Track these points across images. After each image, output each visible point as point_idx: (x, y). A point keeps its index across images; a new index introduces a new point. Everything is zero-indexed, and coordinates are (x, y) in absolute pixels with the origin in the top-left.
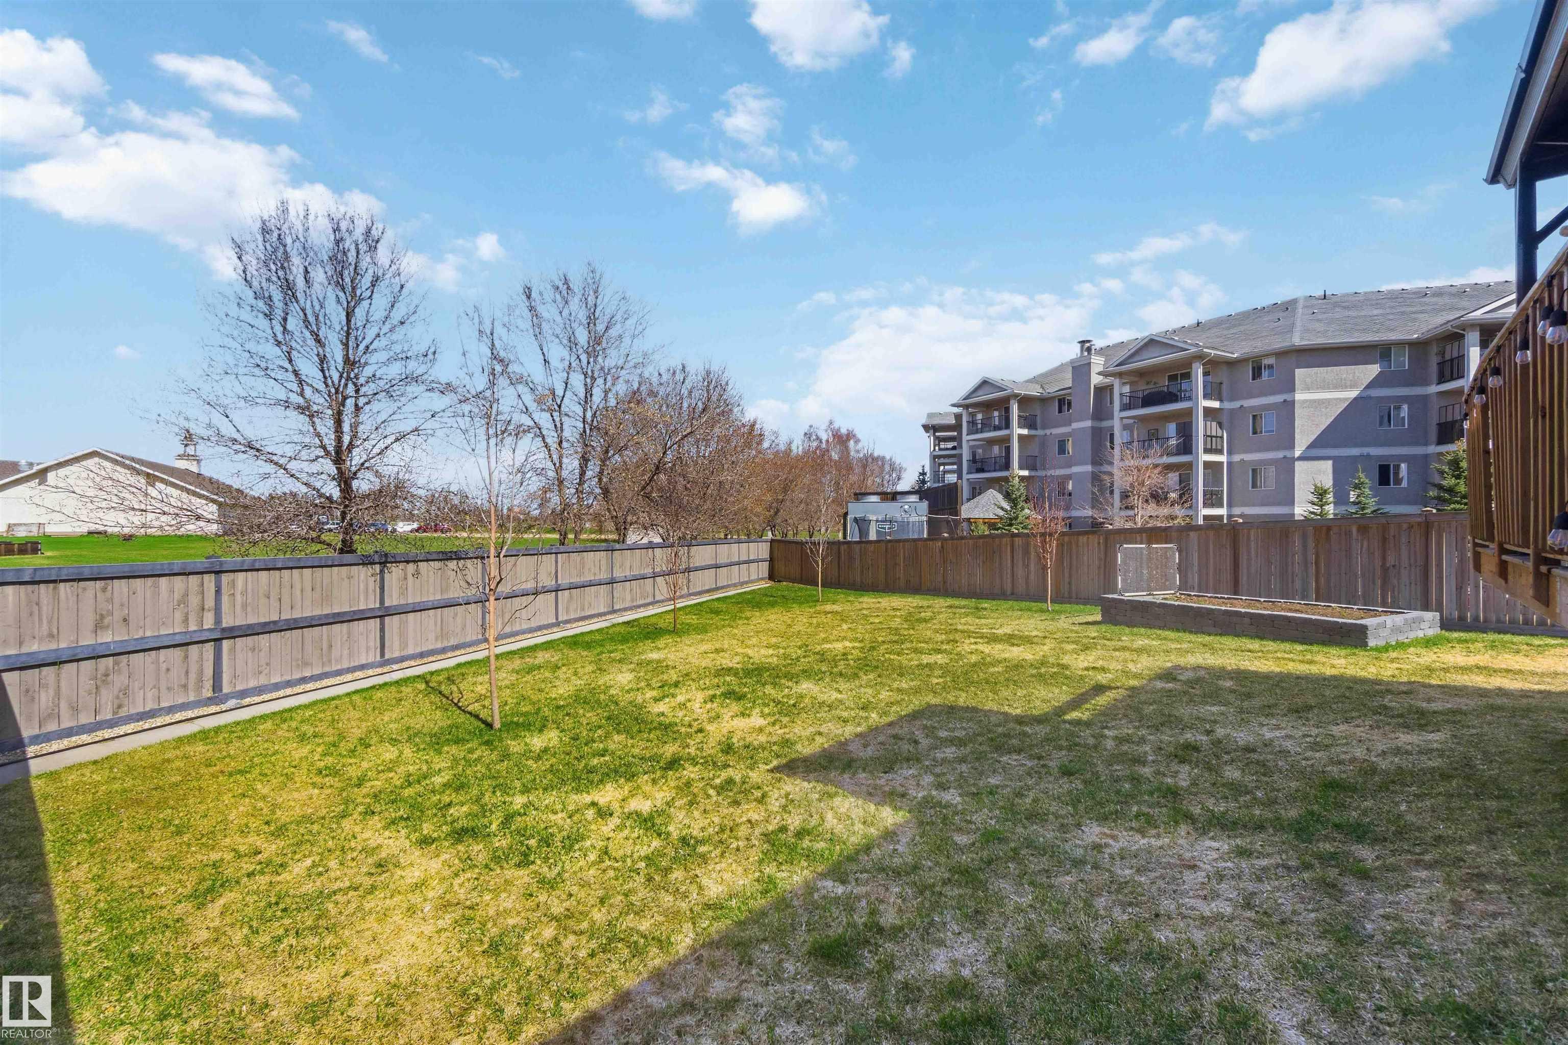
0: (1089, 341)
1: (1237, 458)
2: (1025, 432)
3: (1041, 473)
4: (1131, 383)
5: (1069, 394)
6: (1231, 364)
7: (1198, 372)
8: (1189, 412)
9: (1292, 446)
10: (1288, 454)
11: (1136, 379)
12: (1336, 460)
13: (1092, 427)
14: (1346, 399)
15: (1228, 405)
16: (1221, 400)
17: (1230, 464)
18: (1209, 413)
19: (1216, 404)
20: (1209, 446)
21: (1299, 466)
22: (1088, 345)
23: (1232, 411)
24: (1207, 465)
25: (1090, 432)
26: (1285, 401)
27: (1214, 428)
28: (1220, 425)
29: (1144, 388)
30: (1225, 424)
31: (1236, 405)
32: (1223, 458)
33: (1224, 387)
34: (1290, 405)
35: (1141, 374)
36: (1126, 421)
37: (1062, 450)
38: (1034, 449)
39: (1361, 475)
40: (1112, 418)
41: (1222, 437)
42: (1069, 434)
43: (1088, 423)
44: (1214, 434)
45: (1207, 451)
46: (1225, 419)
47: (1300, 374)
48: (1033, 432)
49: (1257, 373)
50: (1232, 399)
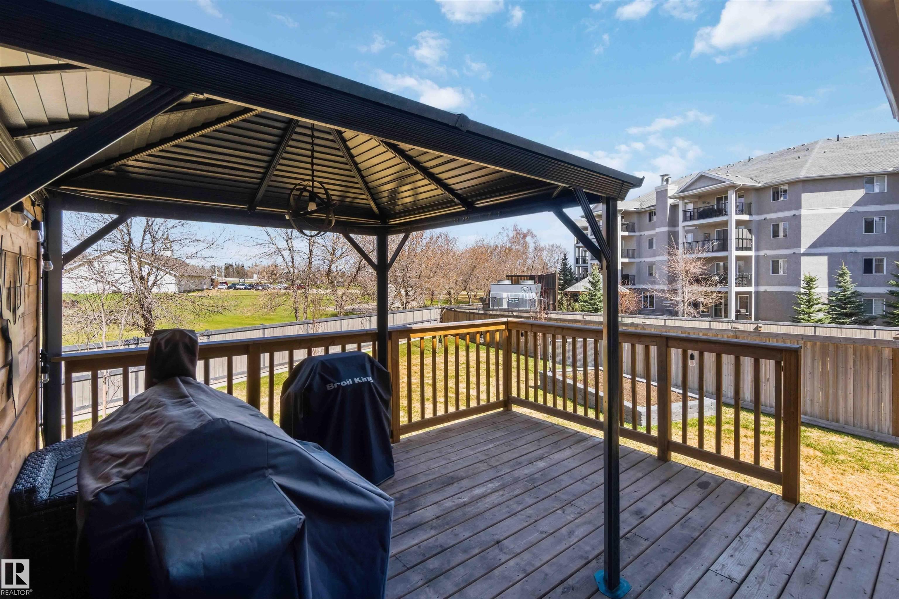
0: (666, 175)
1: (762, 253)
2: (626, 234)
3: (637, 260)
4: (694, 203)
5: (655, 209)
6: (757, 190)
7: (732, 197)
8: (726, 223)
9: (799, 246)
10: (796, 251)
11: (697, 200)
12: (830, 256)
13: (669, 231)
14: (839, 213)
15: (755, 218)
16: (750, 214)
17: (757, 258)
18: (739, 223)
19: (746, 217)
20: (741, 246)
21: (804, 260)
22: (666, 177)
23: (759, 221)
24: (738, 258)
25: (667, 234)
26: (794, 215)
27: (744, 233)
28: (750, 231)
29: (701, 206)
30: (754, 230)
31: (762, 217)
32: (751, 253)
33: (753, 206)
34: (797, 218)
35: (700, 197)
36: (686, 228)
37: (651, 245)
38: (633, 245)
39: (844, 267)
40: (678, 226)
41: (751, 239)
42: (654, 235)
43: (666, 229)
44: (745, 237)
45: (738, 249)
46: (753, 227)
47: (805, 197)
48: (632, 234)
49: (776, 196)
50: (758, 214)
